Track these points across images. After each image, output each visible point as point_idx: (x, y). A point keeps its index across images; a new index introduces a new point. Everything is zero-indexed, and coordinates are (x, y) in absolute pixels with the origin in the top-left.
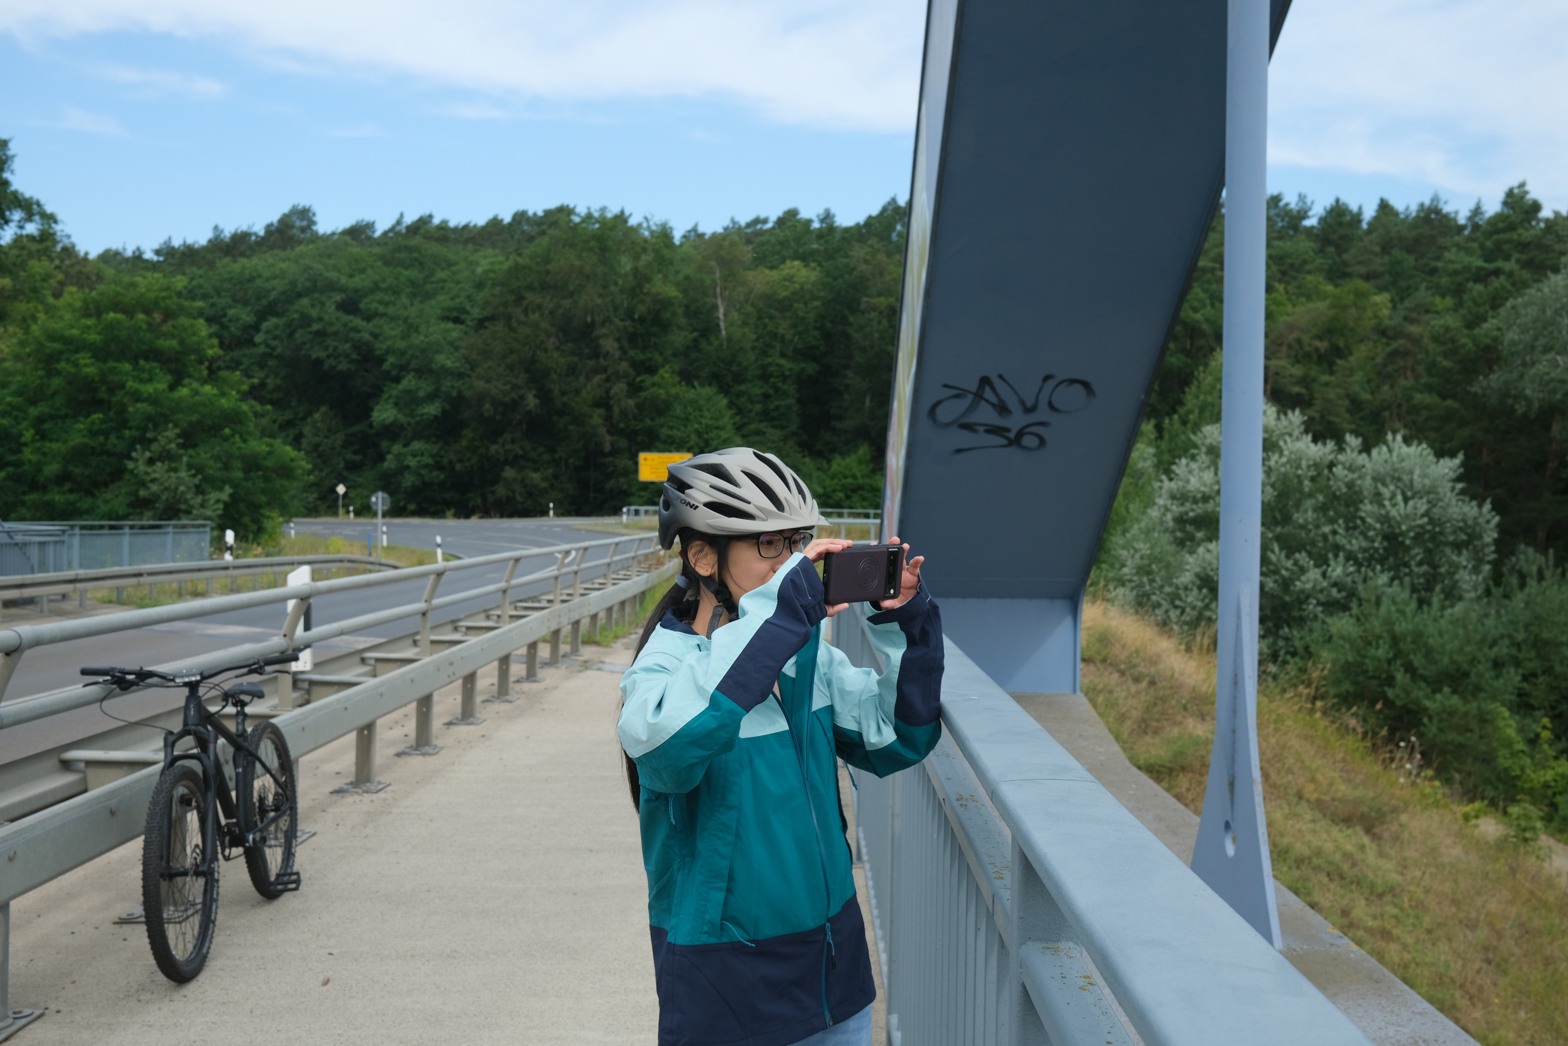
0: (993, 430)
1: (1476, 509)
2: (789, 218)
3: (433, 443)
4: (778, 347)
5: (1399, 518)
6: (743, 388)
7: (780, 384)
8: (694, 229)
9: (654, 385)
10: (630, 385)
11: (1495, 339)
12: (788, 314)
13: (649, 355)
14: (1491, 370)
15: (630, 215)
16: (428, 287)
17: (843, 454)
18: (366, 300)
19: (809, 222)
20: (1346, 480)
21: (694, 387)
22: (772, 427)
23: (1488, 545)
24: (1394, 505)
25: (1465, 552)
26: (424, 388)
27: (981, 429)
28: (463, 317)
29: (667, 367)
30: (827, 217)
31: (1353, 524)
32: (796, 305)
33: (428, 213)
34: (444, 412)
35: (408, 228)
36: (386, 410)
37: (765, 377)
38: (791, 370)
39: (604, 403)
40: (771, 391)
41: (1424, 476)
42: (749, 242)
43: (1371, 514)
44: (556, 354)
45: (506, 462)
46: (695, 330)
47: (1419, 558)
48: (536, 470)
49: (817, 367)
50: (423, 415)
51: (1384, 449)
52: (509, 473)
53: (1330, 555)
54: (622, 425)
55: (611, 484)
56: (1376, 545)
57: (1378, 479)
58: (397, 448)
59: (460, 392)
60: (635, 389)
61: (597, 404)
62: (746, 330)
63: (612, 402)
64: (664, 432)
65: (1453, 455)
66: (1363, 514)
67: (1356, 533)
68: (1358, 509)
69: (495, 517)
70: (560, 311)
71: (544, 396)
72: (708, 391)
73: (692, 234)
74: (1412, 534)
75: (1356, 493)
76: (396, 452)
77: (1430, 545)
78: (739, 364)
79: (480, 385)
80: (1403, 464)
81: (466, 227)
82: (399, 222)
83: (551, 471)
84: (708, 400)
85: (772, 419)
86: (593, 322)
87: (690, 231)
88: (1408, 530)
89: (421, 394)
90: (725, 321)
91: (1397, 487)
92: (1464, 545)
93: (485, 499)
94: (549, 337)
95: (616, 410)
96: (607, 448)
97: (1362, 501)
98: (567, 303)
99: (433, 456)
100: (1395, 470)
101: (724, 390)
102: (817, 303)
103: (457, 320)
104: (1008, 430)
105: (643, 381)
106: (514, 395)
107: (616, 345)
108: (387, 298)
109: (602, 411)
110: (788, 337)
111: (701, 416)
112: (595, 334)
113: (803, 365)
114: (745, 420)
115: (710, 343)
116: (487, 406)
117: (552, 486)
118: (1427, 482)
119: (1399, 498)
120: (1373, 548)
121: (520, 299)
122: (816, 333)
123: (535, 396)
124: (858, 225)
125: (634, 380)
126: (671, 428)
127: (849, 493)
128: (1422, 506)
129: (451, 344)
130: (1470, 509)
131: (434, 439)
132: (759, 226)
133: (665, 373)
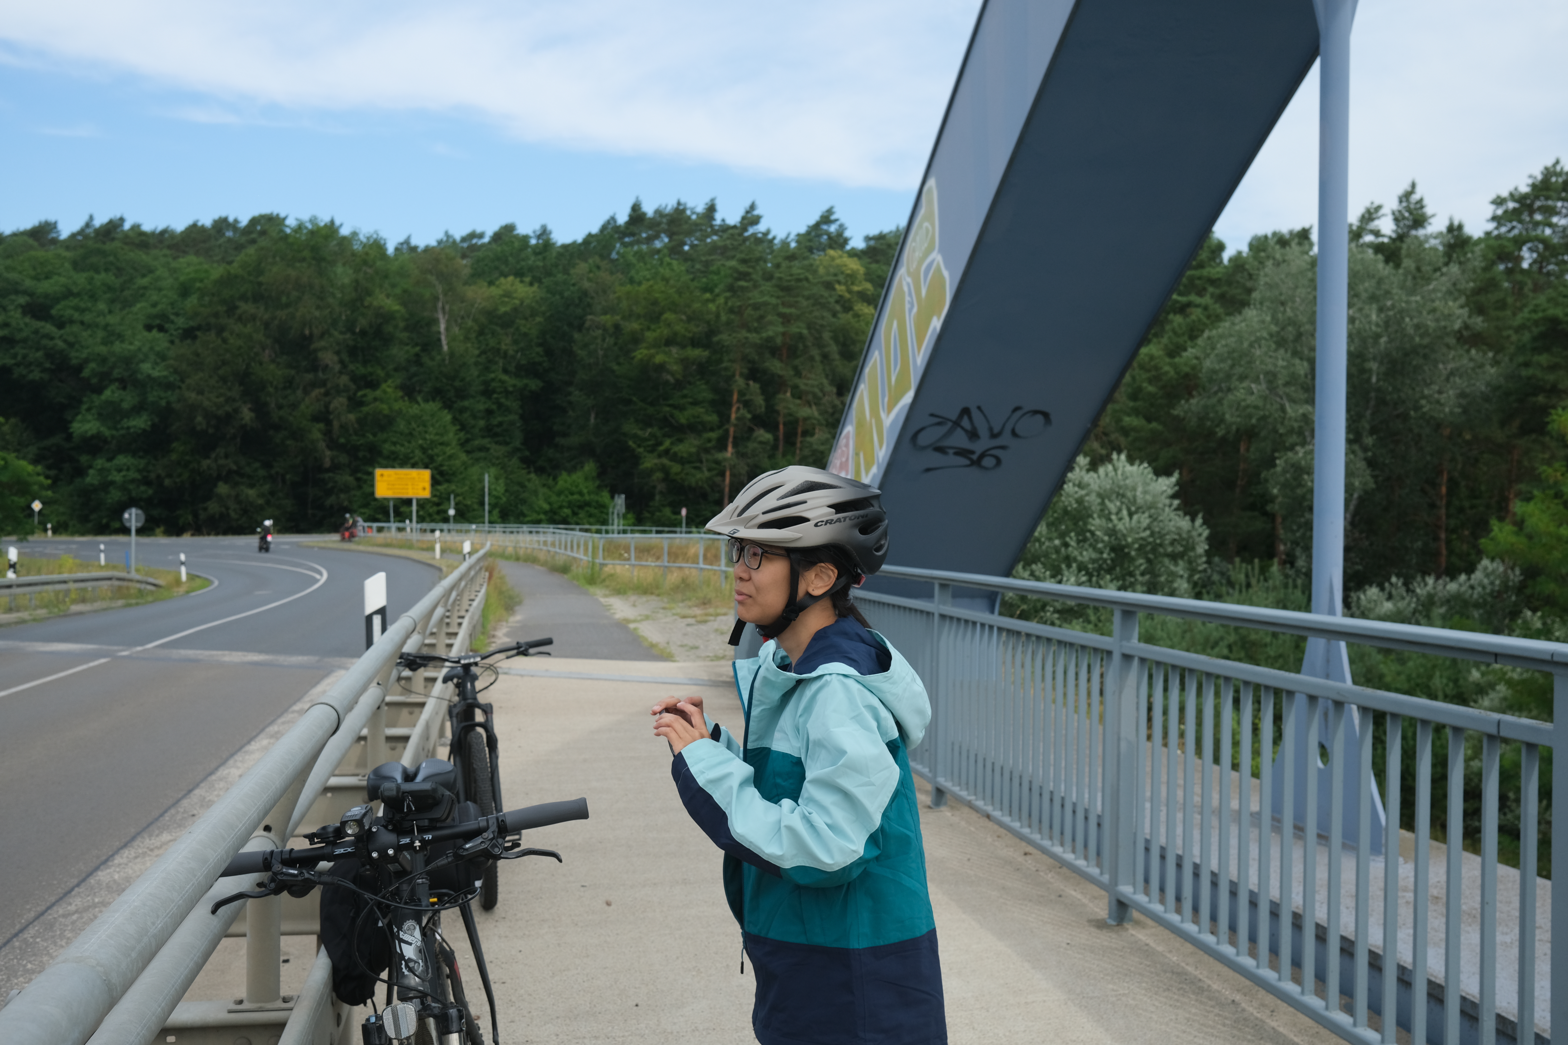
0: (962, 453)
1: (1190, 523)
2: (506, 233)
3: (141, 457)
4: (501, 363)
5: (1125, 532)
6: (466, 403)
7: (503, 400)
8: (407, 242)
9: (375, 399)
10: (350, 399)
11: (1193, 368)
12: (512, 330)
13: (370, 369)
14: (1191, 396)
15: (341, 225)
16: (127, 293)
17: (571, 470)
18: (59, 307)
19: (526, 238)
20: (1076, 496)
21: (417, 403)
22: (496, 443)
23: (1200, 556)
24: (1120, 519)
25: (1181, 563)
26: (129, 399)
27: (951, 451)
28: (167, 326)
29: (390, 382)
30: (544, 233)
31: (1084, 537)
32: (518, 321)
33: (118, 216)
34: (153, 426)
35: (98, 232)
36: (89, 421)
37: (487, 392)
38: (514, 386)
39: (323, 417)
40: (494, 407)
41: (1145, 492)
42: (464, 256)
43: (1100, 528)
44: (272, 367)
45: (219, 478)
46: (417, 345)
47: (1142, 568)
48: (252, 486)
49: (541, 384)
50: (128, 428)
51: (1110, 467)
52: (222, 489)
53: (1063, 566)
54: (342, 440)
55: (331, 500)
56: (1105, 556)
57: (1103, 496)
58: (100, 462)
59: (168, 403)
60: (355, 403)
61: (316, 419)
62: (469, 345)
63: (331, 417)
64: (387, 447)
65: (1169, 474)
66: (1093, 528)
67: (1086, 545)
68: (1086, 524)
69: (209, 534)
70: (276, 322)
71: (260, 409)
72: (433, 406)
73: (405, 246)
74: (1136, 546)
75: (1085, 508)
76: (99, 467)
77: (1151, 556)
78: (462, 380)
79: (192, 396)
80: (1128, 482)
81: (164, 232)
82: (88, 225)
83: (267, 487)
84: (433, 416)
85: (496, 435)
86: (311, 335)
87: (402, 244)
88: (1133, 543)
89: (126, 405)
90: (447, 336)
91: (1122, 503)
92: (1181, 555)
93: (196, 516)
94: (264, 349)
95: (336, 424)
96: (327, 463)
97: (1091, 516)
98: (282, 314)
99: (139, 471)
100: (1120, 487)
101: (448, 405)
102: (539, 319)
103: (161, 329)
104: (973, 452)
105: (365, 395)
106: (228, 408)
107: (336, 358)
108: (82, 305)
109: (321, 426)
110: (511, 352)
111: (426, 432)
112: (313, 347)
113: (525, 381)
114: (469, 436)
115: (432, 359)
116: (199, 419)
117: (268, 503)
118: (1149, 498)
119: (1125, 512)
120: (1101, 558)
121: (231, 309)
122: (539, 350)
123: (251, 410)
124: (574, 243)
125: (355, 394)
126: (394, 444)
127: (576, 509)
128: (1145, 521)
129: (158, 354)
130: (1184, 523)
131: (141, 454)
132: (474, 241)
133: (389, 388)
